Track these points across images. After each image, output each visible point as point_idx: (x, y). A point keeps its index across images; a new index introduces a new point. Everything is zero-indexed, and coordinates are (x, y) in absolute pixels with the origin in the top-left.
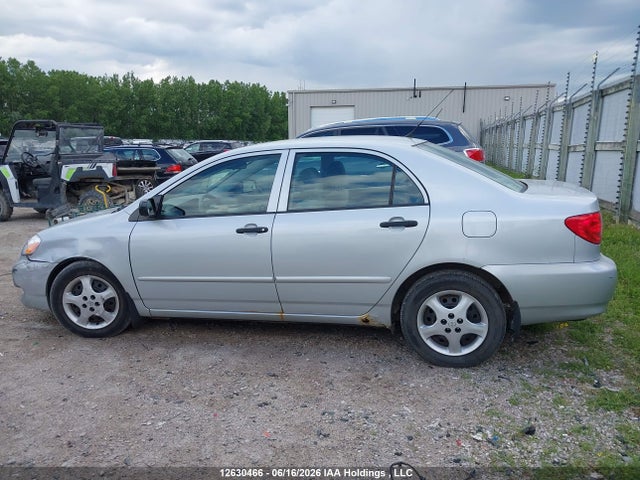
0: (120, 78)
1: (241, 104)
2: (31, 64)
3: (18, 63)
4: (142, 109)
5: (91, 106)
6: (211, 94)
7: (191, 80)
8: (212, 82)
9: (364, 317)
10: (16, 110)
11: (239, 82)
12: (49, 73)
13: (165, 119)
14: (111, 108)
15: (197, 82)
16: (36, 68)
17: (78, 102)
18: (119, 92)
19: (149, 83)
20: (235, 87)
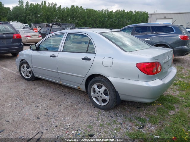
0: (104, 11)
1: (139, 18)
2: (81, 7)
3: (78, 7)
4: (109, 19)
5: (95, 19)
6: (129, 15)
7: (124, 11)
8: (130, 11)
9: (79, 87)
10: (77, 20)
11: (139, 11)
12: (86, 9)
13: (115, 23)
14: (100, 19)
15: (125, 11)
16: (83, 8)
17: (92, 18)
18: (103, 14)
19: (112, 12)
20: (137, 13)
